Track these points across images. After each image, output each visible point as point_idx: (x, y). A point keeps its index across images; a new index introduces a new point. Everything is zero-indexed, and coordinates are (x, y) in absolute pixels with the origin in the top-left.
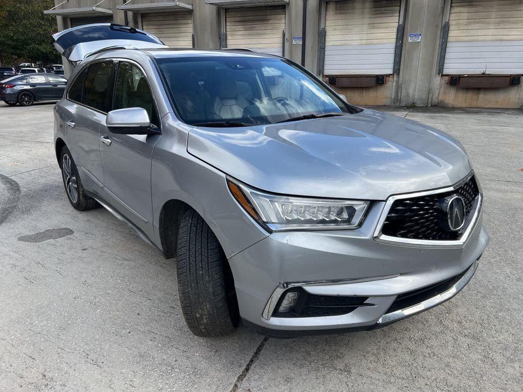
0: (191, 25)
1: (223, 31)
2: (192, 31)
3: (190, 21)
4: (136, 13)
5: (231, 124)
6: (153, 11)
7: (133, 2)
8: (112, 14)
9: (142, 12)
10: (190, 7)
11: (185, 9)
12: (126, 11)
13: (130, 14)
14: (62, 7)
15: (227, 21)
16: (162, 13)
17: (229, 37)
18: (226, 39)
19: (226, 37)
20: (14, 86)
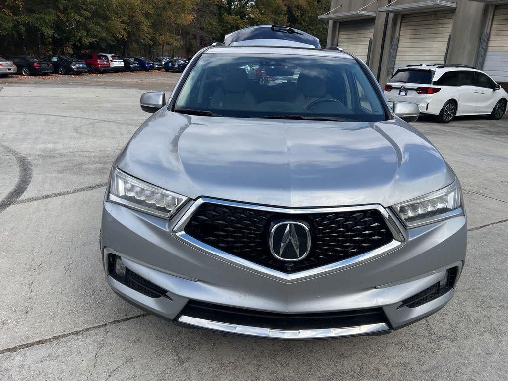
0: (451, 25)
1: (487, 30)
2: (450, 31)
3: (451, 21)
4: (397, 14)
5: (204, 113)
6: (414, 12)
7: (397, 4)
8: (375, 17)
9: (403, 13)
10: (453, 5)
11: (449, 8)
12: (388, 13)
13: (391, 16)
14: (336, 12)
15: (495, 19)
16: (422, 13)
17: (492, 38)
18: (488, 40)
19: (489, 37)
20: (276, 80)
